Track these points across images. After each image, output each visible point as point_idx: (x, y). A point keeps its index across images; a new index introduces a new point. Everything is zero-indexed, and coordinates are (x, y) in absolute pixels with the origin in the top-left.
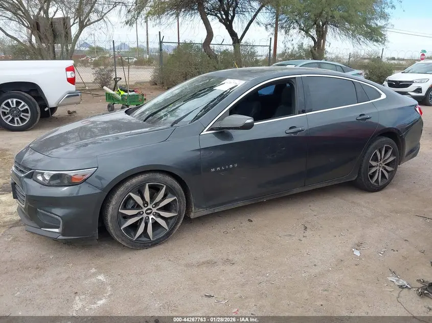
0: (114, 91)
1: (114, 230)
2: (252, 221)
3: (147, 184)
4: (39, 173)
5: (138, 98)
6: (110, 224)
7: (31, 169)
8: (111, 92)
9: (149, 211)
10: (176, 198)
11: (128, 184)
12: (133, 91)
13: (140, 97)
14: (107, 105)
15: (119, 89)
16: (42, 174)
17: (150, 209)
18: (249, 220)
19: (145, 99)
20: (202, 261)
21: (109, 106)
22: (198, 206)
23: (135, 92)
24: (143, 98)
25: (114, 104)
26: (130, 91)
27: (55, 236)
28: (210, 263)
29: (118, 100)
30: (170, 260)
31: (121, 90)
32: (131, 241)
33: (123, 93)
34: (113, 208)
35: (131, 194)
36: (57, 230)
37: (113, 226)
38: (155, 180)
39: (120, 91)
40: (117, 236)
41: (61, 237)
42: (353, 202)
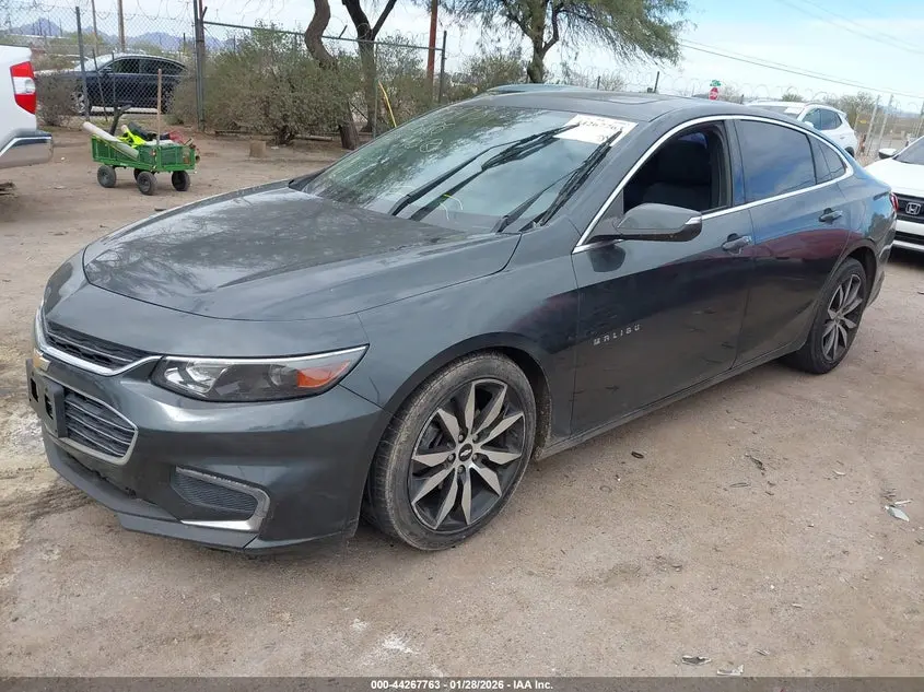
0: (112, 133)
1: (397, 510)
2: (641, 456)
3: (474, 384)
4: (173, 363)
5: (180, 154)
6: (388, 495)
7: (146, 354)
8: (107, 136)
9: (466, 453)
10: (522, 414)
11: (436, 385)
12: (167, 137)
13: (186, 152)
14: (96, 171)
15: (127, 130)
16: (181, 366)
17: (468, 447)
18: (634, 454)
19: (197, 158)
20: (606, 567)
21: (102, 173)
22: (557, 432)
23: (173, 139)
24: (192, 154)
25: (115, 167)
26: (162, 138)
27: (238, 542)
28: (627, 572)
29: (128, 158)
30: (531, 574)
31: (135, 133)
32: (429, 531)
33: (138, 141)
34: (399, 451)
35: (441, 412)
36: (243, 525)
37: (395, 501)
38: (489, 371)
39: (131, 135)
40: (402, 524)
41: (257, 544)
42: (800, 398)
